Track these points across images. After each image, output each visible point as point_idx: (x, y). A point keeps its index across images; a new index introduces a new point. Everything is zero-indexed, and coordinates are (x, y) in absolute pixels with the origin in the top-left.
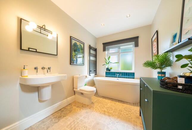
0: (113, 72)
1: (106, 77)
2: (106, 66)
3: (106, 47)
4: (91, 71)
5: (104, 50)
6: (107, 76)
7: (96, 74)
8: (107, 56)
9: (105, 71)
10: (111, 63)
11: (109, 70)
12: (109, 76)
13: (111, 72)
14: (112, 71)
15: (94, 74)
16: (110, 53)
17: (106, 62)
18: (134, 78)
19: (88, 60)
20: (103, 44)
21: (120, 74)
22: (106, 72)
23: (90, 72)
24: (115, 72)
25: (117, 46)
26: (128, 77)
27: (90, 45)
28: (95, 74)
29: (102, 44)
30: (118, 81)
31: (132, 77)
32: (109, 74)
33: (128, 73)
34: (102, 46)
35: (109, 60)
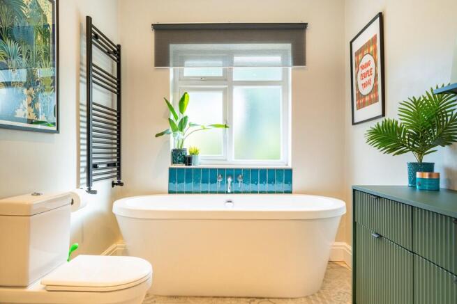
0: (205, 170)
1: (170, 192)
2: (168, 142)
3: (173, 47)
4: (95, 166)
5: (162, 59)
6: (177, 186)
7: (120, 184)
8: (174, 91)
9: (168, 163)
10: (190, 125)
11: (188, 160)
12: (185, 186)
13: (198, 170)
14: (200, 163)
15: (109, 181)
16: (189, 80)
17: (172, 117)
18: (290, 192)
19: (79, 104)
20: (158, 28)
21: (237, 176)
22: (171, 170)
23: (94, 172)
24: (213, 170)
25: (219, 52)
26: (267, 187)
27: (89, 19)
28: (113, 184)
29: (150, 27)
30: (229, 207)
31: (284, 187)
32: (188, 180)
33: (270, 170)
34: (149, 38)
35: (182, 110)
